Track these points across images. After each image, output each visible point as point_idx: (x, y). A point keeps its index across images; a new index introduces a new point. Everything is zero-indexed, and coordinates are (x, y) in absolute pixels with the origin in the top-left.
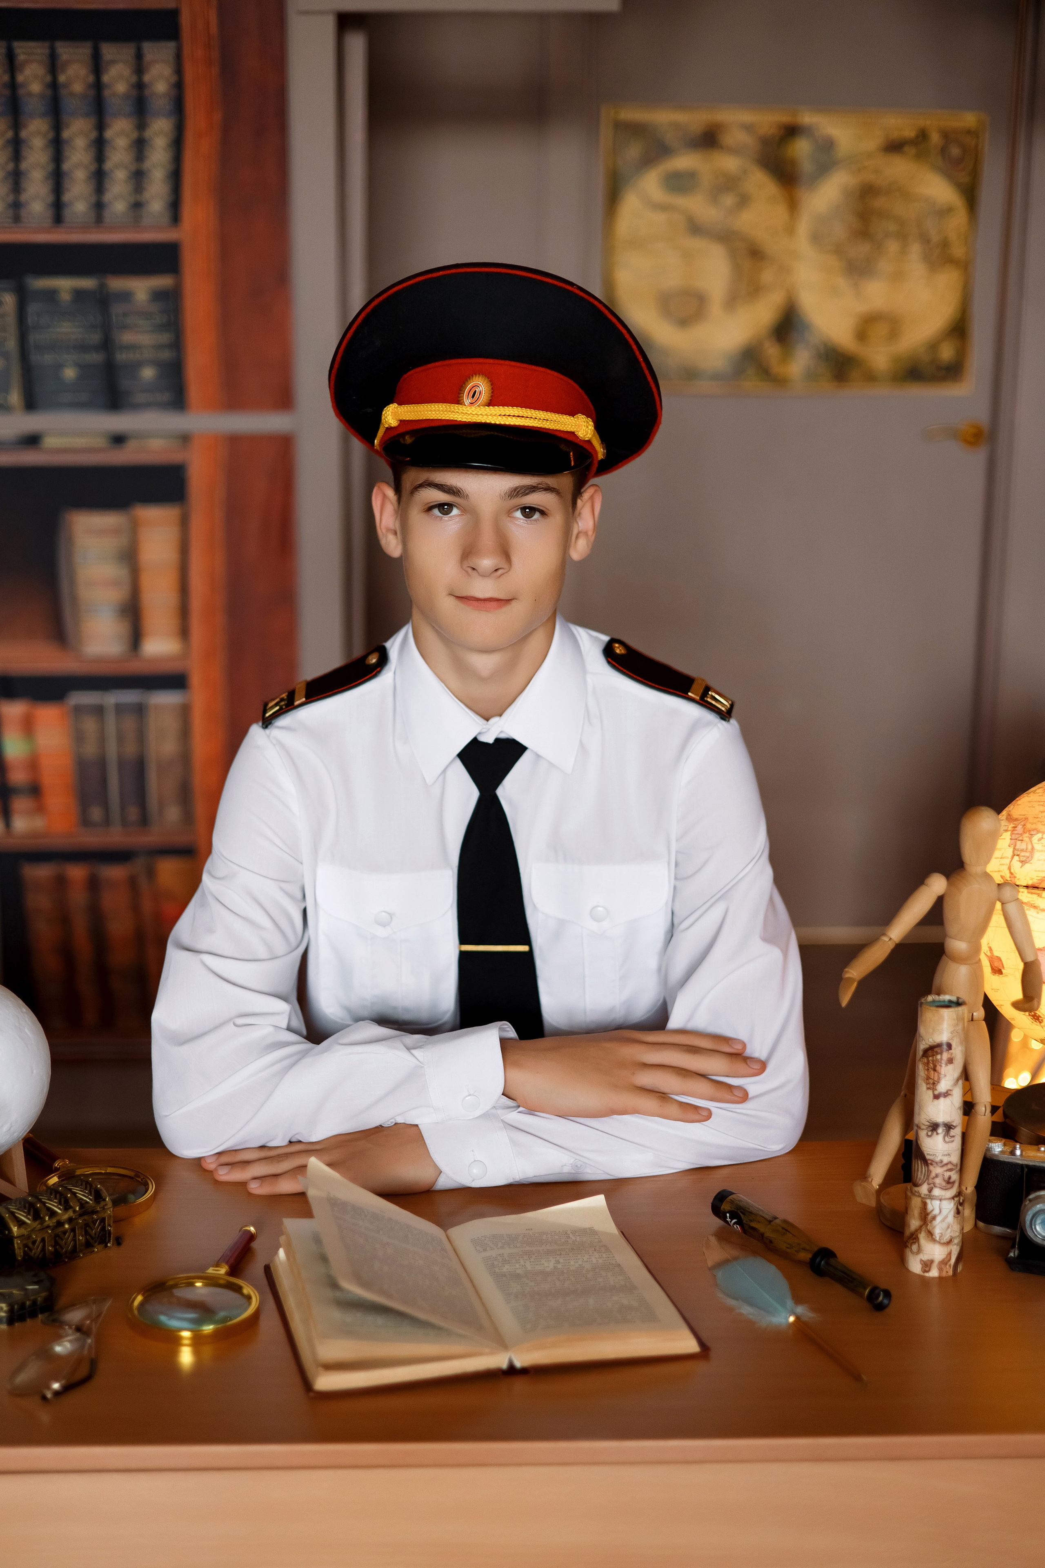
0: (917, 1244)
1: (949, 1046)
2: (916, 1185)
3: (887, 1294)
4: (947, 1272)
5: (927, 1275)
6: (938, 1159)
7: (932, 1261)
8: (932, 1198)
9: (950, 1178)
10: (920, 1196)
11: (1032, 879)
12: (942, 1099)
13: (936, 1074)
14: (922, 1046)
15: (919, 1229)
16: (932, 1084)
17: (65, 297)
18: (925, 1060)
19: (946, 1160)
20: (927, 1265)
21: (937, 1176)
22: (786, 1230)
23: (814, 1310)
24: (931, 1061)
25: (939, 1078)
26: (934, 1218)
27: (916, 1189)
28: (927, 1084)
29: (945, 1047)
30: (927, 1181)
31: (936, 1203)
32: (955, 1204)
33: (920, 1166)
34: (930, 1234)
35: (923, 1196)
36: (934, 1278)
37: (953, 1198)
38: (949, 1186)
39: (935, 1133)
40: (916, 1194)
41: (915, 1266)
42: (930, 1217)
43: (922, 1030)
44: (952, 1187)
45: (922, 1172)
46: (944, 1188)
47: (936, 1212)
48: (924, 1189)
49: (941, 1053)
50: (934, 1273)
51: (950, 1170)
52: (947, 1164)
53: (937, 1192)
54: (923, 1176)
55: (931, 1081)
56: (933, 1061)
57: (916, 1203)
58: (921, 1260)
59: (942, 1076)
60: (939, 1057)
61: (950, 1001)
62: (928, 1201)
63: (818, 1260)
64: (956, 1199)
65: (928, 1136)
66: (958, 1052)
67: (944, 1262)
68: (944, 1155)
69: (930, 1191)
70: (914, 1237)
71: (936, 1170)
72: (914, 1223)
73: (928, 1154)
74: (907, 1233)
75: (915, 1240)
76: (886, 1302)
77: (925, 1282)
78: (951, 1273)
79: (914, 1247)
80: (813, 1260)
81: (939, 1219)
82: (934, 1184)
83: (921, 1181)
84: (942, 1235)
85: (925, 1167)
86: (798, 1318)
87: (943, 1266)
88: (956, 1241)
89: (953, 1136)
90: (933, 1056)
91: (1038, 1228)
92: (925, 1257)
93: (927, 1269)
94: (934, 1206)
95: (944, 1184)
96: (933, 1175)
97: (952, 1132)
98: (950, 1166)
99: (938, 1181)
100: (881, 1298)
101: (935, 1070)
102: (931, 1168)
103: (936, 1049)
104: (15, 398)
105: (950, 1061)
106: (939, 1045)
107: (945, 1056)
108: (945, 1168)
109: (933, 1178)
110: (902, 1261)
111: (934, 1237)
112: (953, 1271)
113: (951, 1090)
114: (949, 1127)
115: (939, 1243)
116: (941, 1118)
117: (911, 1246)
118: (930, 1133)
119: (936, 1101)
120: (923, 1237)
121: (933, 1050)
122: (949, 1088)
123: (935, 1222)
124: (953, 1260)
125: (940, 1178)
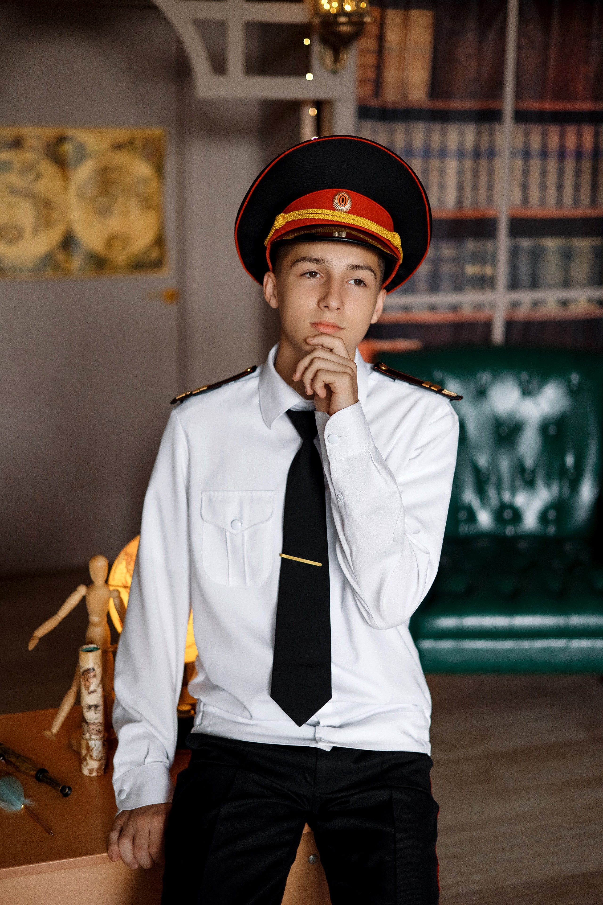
0: (86, 761)
1: (94, 669)
2: (84, 734)
3: (70, 789)
4: (101, 773)
5: (91, 775)
6: (92, 722)
7: (93, 769)
8: (91, 740)
9: (99, 729)
10: (86, 739)
12: (92, 695)
13: (89, 683)
14: (82, 670)
15: (86, 755)
16: (87, 688)
18: (83, 677)
19: (96, 721)
20: (91, 771)
21: (93, 729)
22: (25, 761)
23: (34, 800)
24: (86, 677)
25: (90, 685)
26: (92, 749)
27: (84, 736)
28: (85, 687)
29: (92, 670)
30: (88, 732)
31: (93, 742)
32: (102, 741)
34: (91, 756)
36: (95, 777)
37: (101, 738)
38: (99, 733)
39: (90, 710)
40: (84, 738)
41: (86, 772)
42: (90, 749)
43: (81, 663)
46: (96, 734)
47: (93, 746)
48: (87, 736)
49: (90, 673)
50: (94, 774)
51: (99, 726)
52: (97, 724)
53: (93, 737)
54: (86, 730)
55: (86, 686)
56: (87, 677)
57: (84, 742)
58: (89, 769)
59: (91, 683)
60: (89, 675)
61: (94, 648)
62: (89, 742)
63: (39, 775)
64: (103, 739)
65: (87, 711)
66: (98, 672)
67: (99, 769)
68: (95, 719)
69: (90, 736)
70: (84, 759)
71: (92, 727)
72: (84, 752)
73: (88, 720)
74: (82, 757)
76: (69, 792)
77: (91, 779)
79: (85, 763)
80: (36, 775)
81: (95, 749)
82: (92, 733)
83: (86, 732)
84: (97, 756)
85: (87, 727)
86: (26, 807)
87: (96, 771)
88: (105, 757)
89: (99, 710)
90: (86, 674)
92: (90, 767)
93: (91, 773)
94: (92, 743)
95: (96, 733)
96: (91, 729)
97: (98, 709)
98: (99, 724)
99: (93, 732)
100: (67, 791)
101: (88, 681)
102: (90, 726)
103: (87, 671)
105: (95, 676)
106: (89, 670)
107: (92, 674)
108: (96, 725)
109: (91, 731)
110: (81, 769)
111: (94, 757)
112: (103, 772)
113: (96, 689)
114: (96, 706)
115: (95, 760)
116: (92, 703)
117: (83, 762)
118: (88, 710)
119: (90, 696)
120: (88, 758)
121: (86, 672)
122: (95, 688)
123: (93, 751)
124: (103, 767)
125: (95, 730)
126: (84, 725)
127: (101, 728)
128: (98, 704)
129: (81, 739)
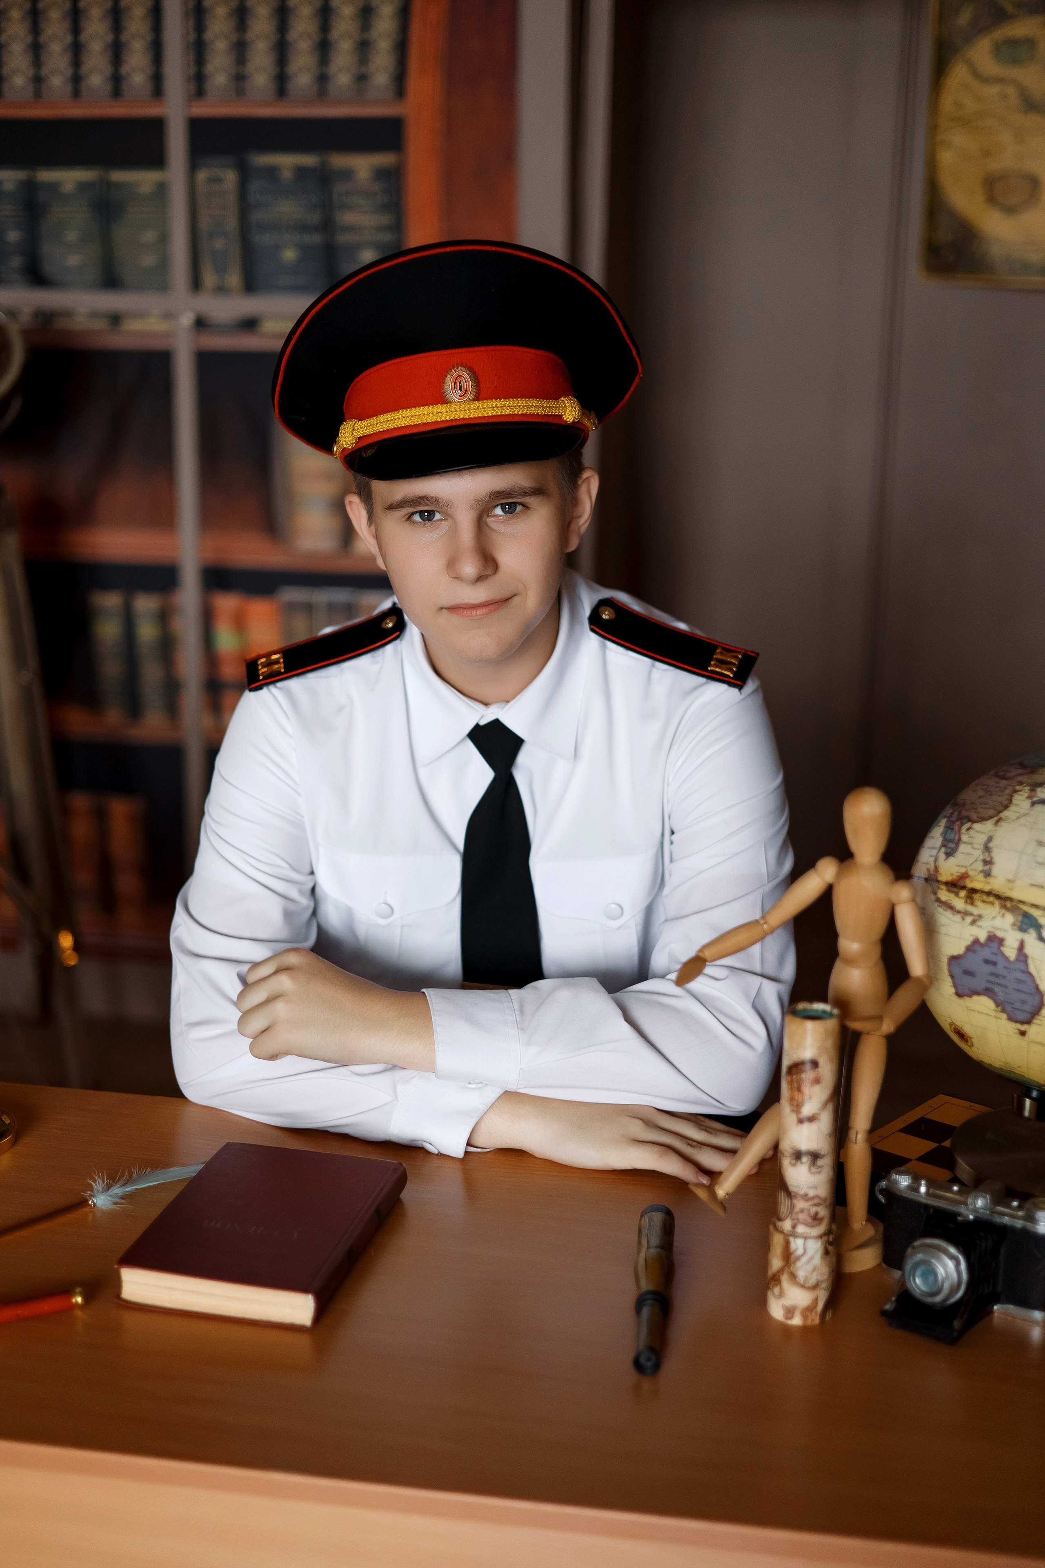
0: (779, 1286)
1: (815, 1064)
2: (780, 1220)
4: (813, 1320)
5: (789, 1322)
6: (801, 1192)
7: (795, 1308)
8: (795, 1235)
9: (817, 1213)
10: (782, 1232)
11: (952, 875)
12: (807, 1125)
13: (800, 1096)
14: (787, 1062)
15: (781, 1270)
16: (797, 1107)
17: (287, 174)
19: (812, 1193)
20: (790, 1311)
21: (801, 1211)
25: (802, 1101)
26: (798, 1258)
27: (779, 1224)
28: (791, 1104)
29: (812, 1065)
30: (790, 1216)
31: (801, 1241)
32: (822, 1244)
33: (783, 1198)
34: (793, 1276)
35: (786, 1232)
36: (797, 1327)
37: (821, 1237)
38: (816, 1222)
39: (798, 1162)
40: (779, 1229)
41: (776, 1311)
42: (793, 1257)
43: (787, 1043)
44: (819, 1224)
45: (785, 1205)
46: (810, 1224)
47: (800, 1252)
48: (787, 1225)
49: (807, 1072)
50: (797, 1321)
51: (818, 1205)
52: (813, 1199)
53: (800, 1229)
54: (786, 1209)
55: (795, 1103)
56: (797, 1080)
57: (777, 1240)
58: (783, 1305)
59: (806, 1097)
60: (803, 1076)
61: (823, 1012)
62: (791, 1239)
64: (825, 1238)
65: (792, 1165)
66: (826, 1072)
67: (807, 1311)
68: (810, 1188)
69: (794, 1227)
70: (776, 1279)
71: (800, 1204)
72: (776, 1263)
73: (791, 1186)
74: (771, 1272)
75: (776, 1283)
77: (786, 1330)
78: (817, 1321)
79: (777, 1290)
81: (803, 1260)
82: (798, 1219)
83: (784, 1215)
84: (806, 1278)
85: (788, 1201)
87: (808, 1313)
88: (824, 1285)
89: (821, 1167)
90: (797, 1074)
91: (918, 1281)
92: (788, 1302)
93: (790, 1316)
94: (797, 1245)
95: (810, 1220)
96: (797, 1208)
97: (820, 1162)
99: (802, 1217)
101: (799, 1090)
102: (795, 1200)
103: (800, 1067)
104: (234, 279)
105: (817, 1081)
106: (804, 1063)
107: (811, 1075)
108: (811, 1203)
109: (797, 1213)
110: (766, 1303)
111: (797, 1279)
112: (820, 1319)
113: (818, 1114)
114: (815, 1156)
115: (803, 1286)
116: (804, 1147)
117: (773, 1287)
118: (793, 1162)
119: (801, 1127)
120: (785, 1279)
121: (796, 1067)
122: (817, 1112)
123: (799, 1264)
124: (820, 1307)
125: (806, 1214)
126: (782, 1196)
127: (823, 1212)
128: (820, 1152)
129: (771, 1228)
